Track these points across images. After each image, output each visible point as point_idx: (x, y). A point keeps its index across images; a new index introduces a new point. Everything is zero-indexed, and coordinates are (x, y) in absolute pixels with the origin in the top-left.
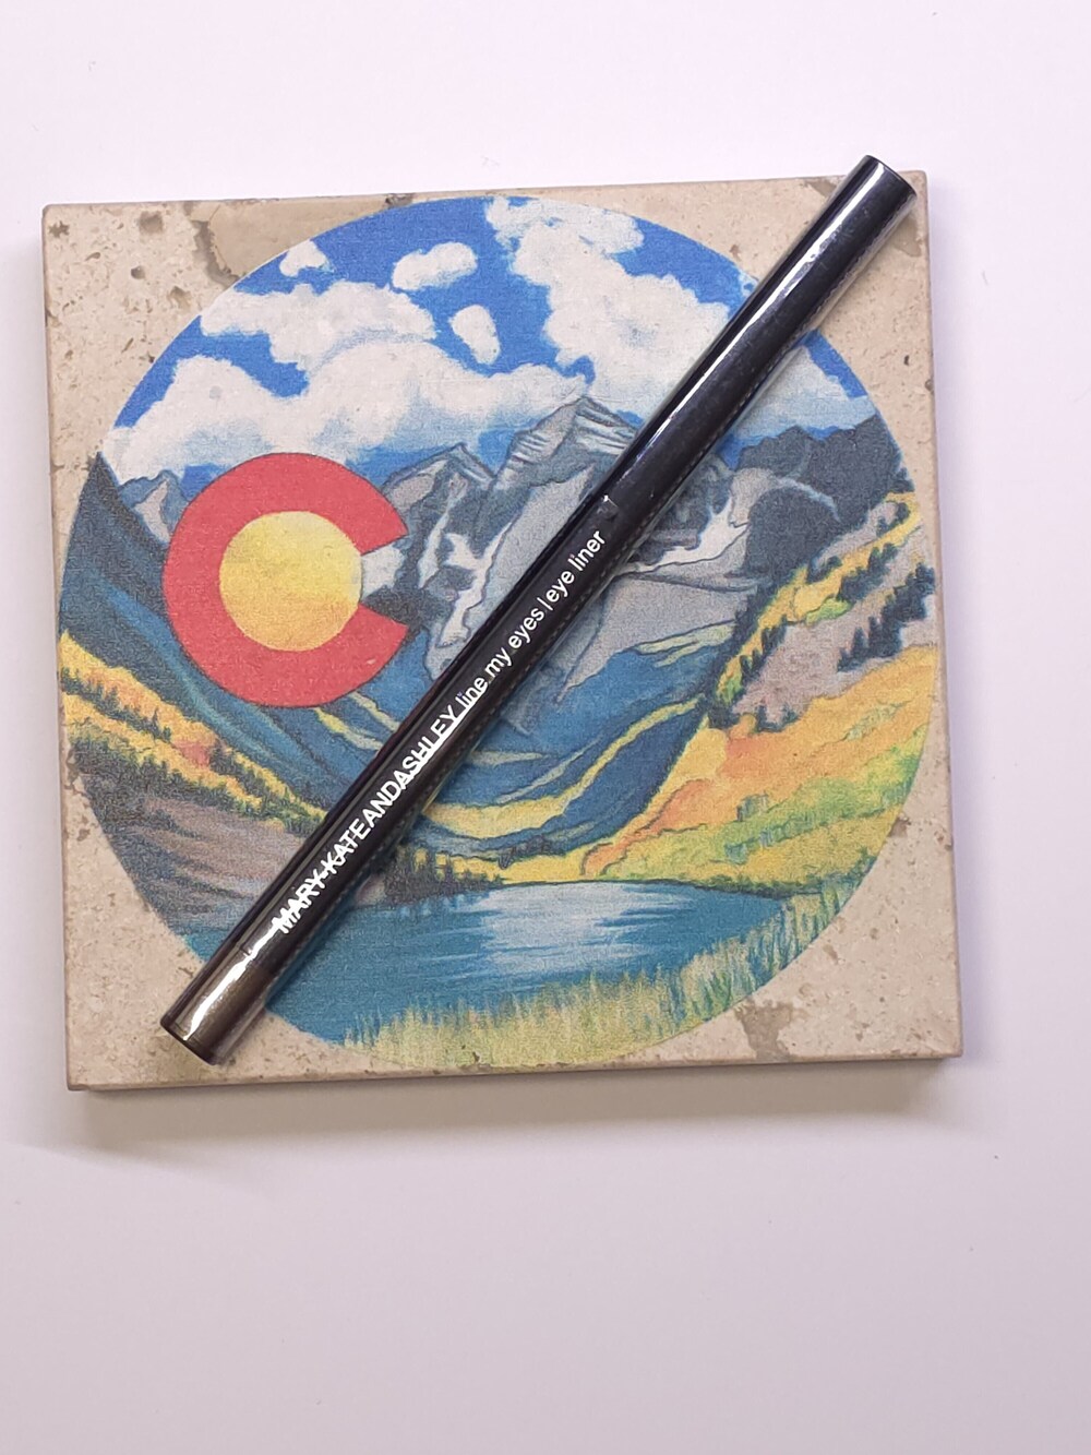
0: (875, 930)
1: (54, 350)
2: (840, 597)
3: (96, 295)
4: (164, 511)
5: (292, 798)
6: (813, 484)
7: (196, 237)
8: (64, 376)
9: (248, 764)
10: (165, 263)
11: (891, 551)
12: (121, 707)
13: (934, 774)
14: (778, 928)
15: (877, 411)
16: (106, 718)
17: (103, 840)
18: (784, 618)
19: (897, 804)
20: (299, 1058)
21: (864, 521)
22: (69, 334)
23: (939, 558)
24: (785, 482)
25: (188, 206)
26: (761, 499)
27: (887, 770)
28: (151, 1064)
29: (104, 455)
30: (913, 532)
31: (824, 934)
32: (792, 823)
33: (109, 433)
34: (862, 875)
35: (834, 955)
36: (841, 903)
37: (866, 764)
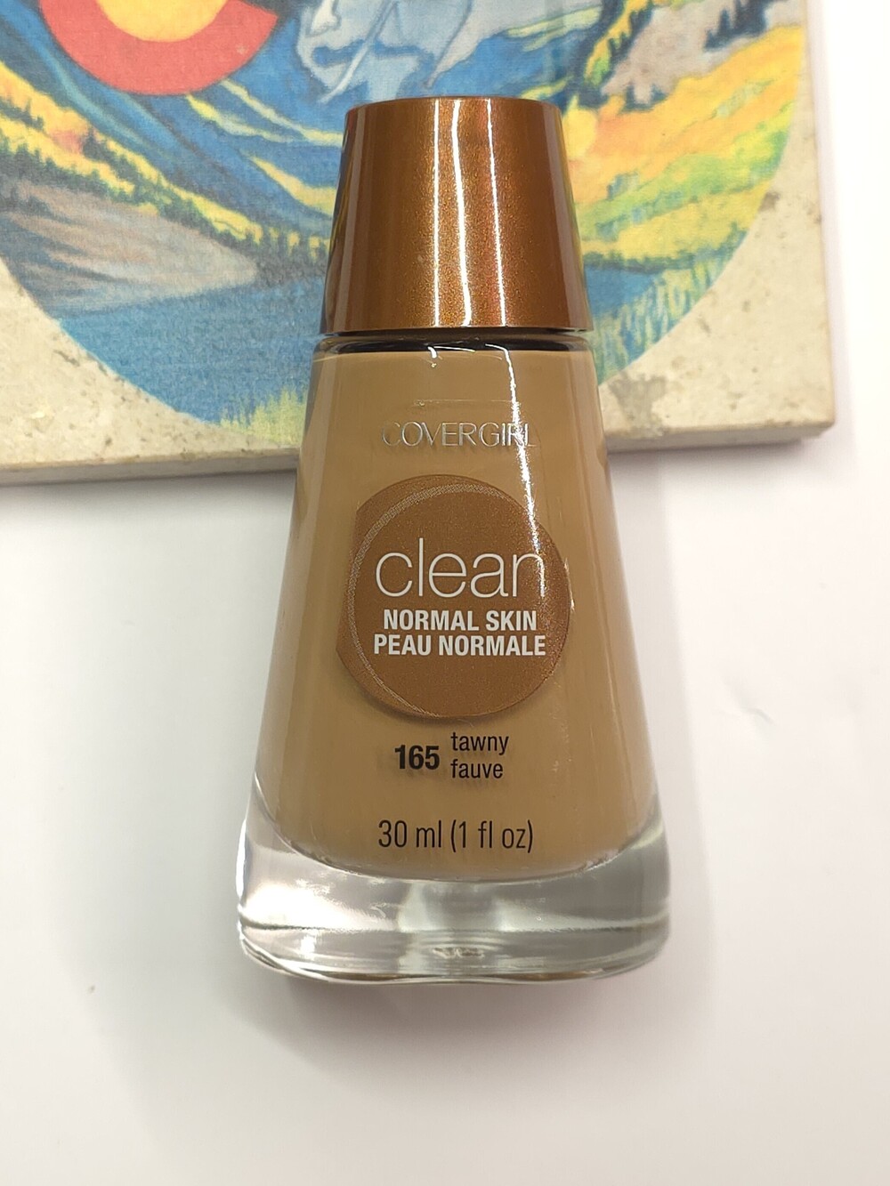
0: (747, 303)
5: (165, 183)
9: (120, 151)
13: (802, 150)
14: (650, 303)
20: (176, 438)
27: (754, 145)
28: (28, 445)
31: (697, 307)
32: (662, 200)
35: (706, 328)
36: (712, 278)
37: (734, 141)
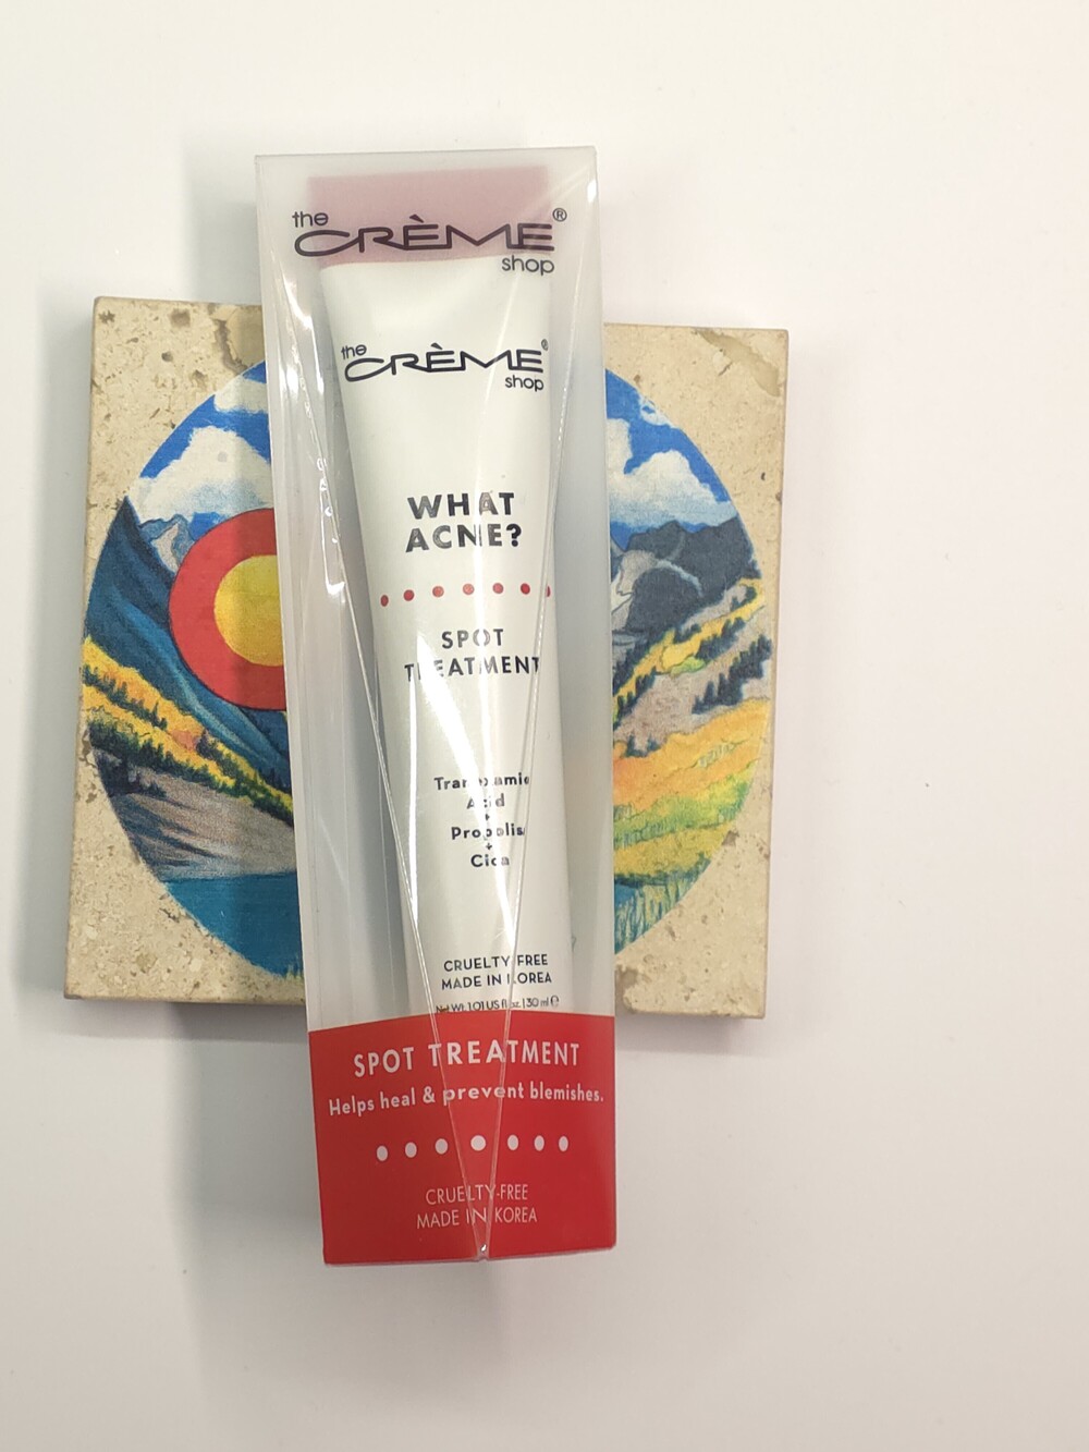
0: (706, 917)
1: (96, 413)
2: (697, 657)
3: (132, 371)
4: (175, 547)
5: (260, 781)
6: (683, 567)
7: (215, 333)
8: (103, 434)
9: (226, 751)
10: (189, 351)
11: (740, 623)
12: (129, 700)
13: (760, 799)
14: (632, 909)
15: (738, 514)
16: (117, 707)
17: (108, 803)
18: (654, 669)
19: (731, 819)
20: (250, 986)
21: (721, 598)
22: (108, 400)
23: (776, 632)
24: (664, 564)
25: (211, 307)
26: (644, 574)
27: (723, 793)
28: (133, 983)
29: (130, 498)
30: (758, 610)
31: (666, 916)
32: (648, 829)
33: (135, 482)
34: (698, 873)
35: (673, 934)
36: (681, 894)
37: (709, 787)
